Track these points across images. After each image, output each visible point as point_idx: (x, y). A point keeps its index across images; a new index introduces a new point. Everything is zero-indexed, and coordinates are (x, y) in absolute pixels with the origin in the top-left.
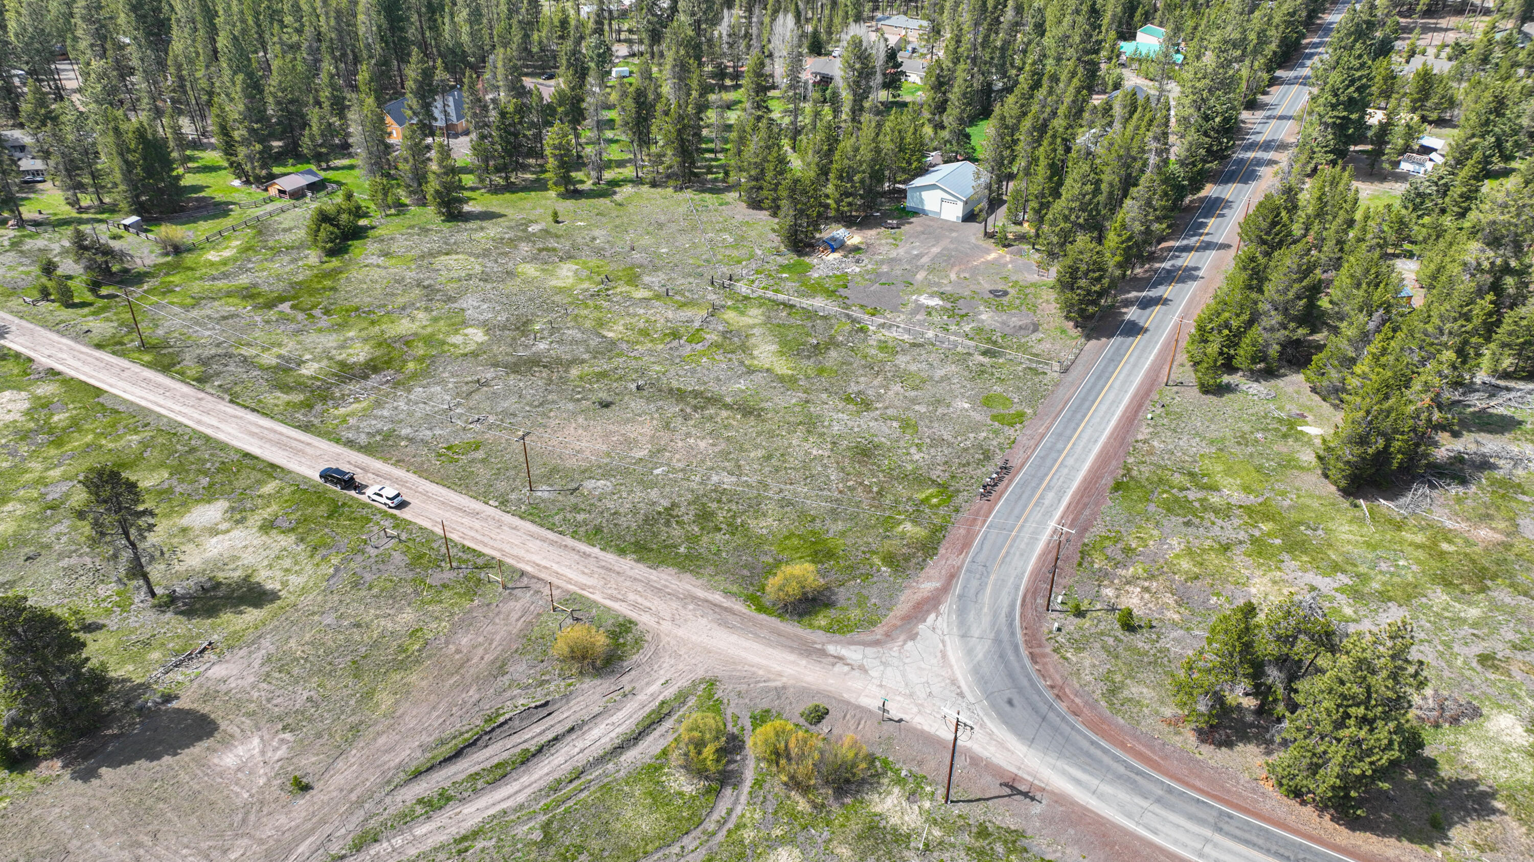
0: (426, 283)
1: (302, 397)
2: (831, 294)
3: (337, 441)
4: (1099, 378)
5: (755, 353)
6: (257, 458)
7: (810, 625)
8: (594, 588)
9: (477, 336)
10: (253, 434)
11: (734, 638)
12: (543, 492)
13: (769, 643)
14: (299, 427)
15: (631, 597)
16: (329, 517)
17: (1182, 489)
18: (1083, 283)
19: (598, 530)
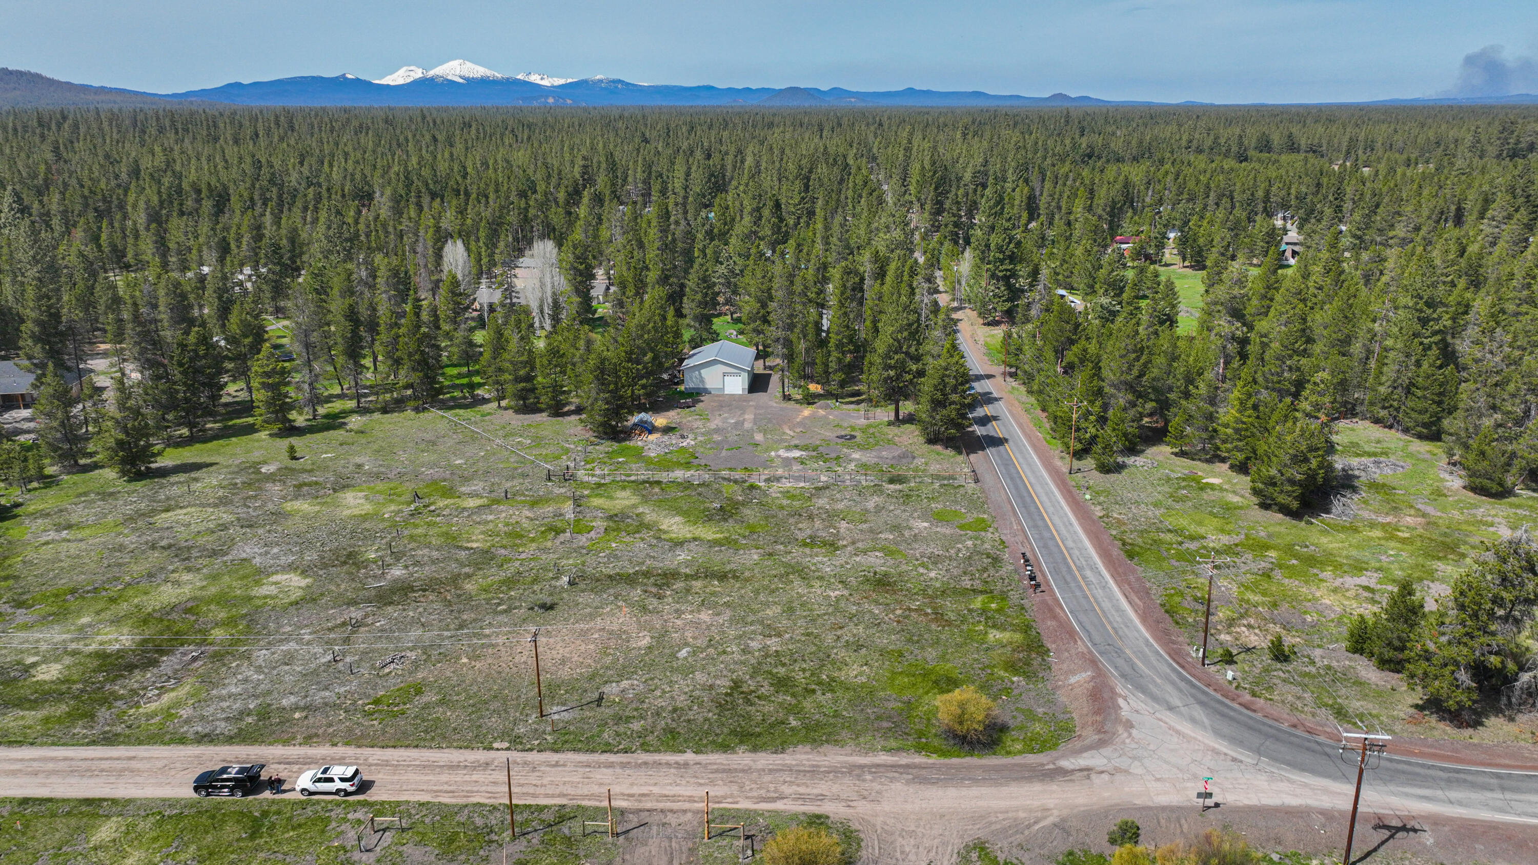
0: (163, 543)
1: (64, 708)
2: (688, 465)
3: (182, 741)
5: (663, 527)
6: (50, 800)
7: (1008, 753)
8: (732, 796)
9: (296, 582)
10: (14, 773)
11: (952, 792)
12: (557, 713)
13: (996, 783)
14: (93, 743)
15: (787, 790)
16: (252, 837)
19: (672, 733)
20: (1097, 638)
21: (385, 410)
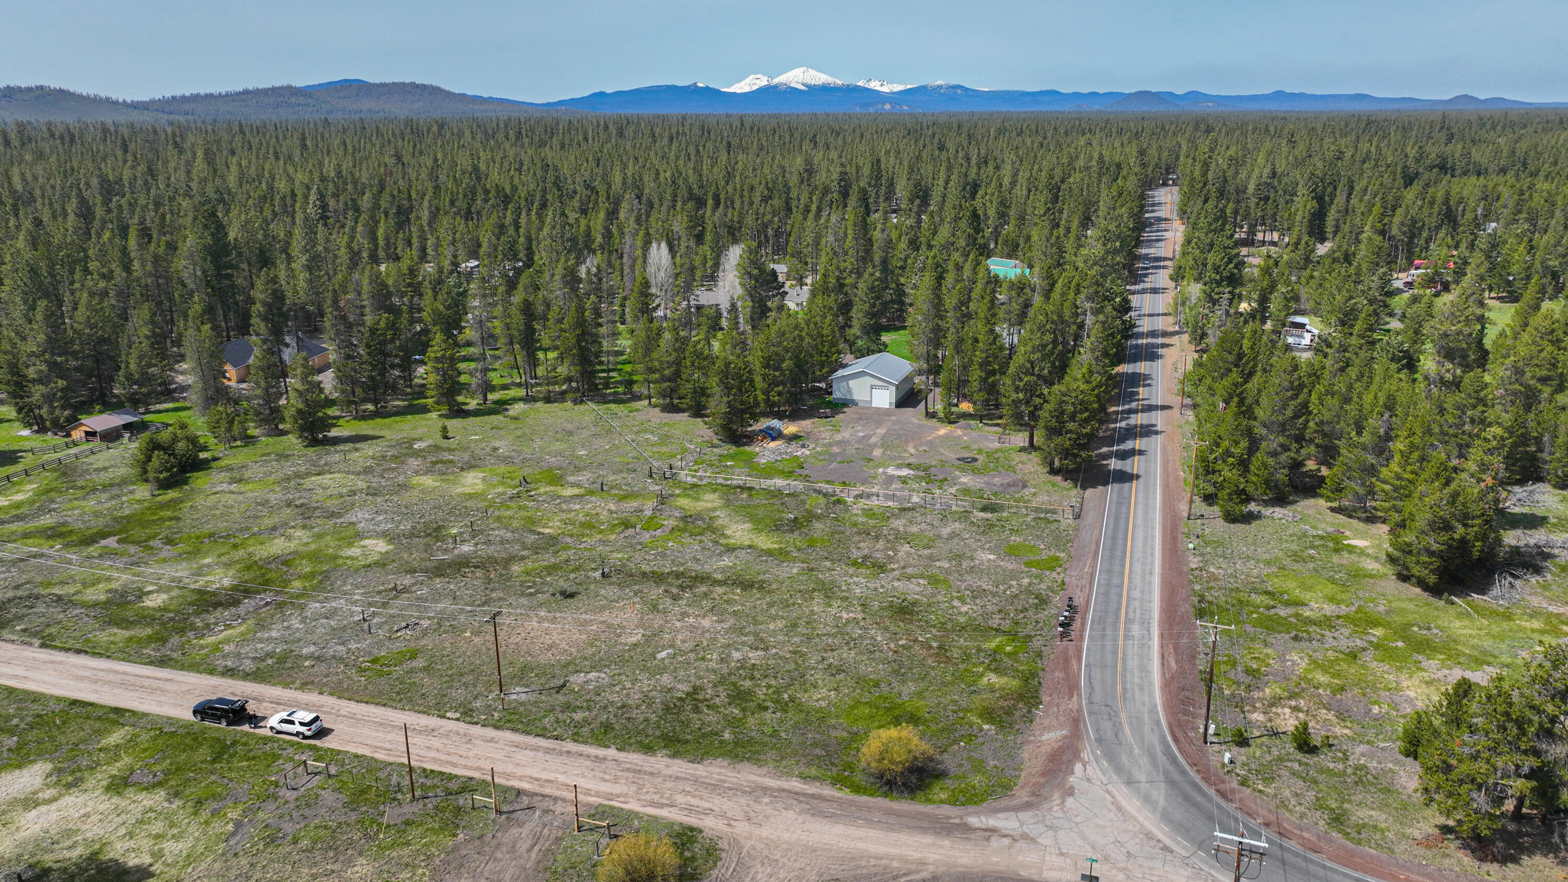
0: (298, 503)
1: (149, 631)
2: (789, 474)
3: (212, 672)
4: (1117, 519)
5: (728, 532)
6: (91, 704)
7: (928, 800)
8: (626, 795)
9: (380, 546)
10: (81, 679)
11: (839, 829)
12: (518, 694)
13: (890, 828)
14: (151, 663)
15: (680, 799)
16: (214, 761)
17: (1268, 608)
18: (1071, 426)
19: (607, 727)
20: (1098, 697)
21: (548, 400)
